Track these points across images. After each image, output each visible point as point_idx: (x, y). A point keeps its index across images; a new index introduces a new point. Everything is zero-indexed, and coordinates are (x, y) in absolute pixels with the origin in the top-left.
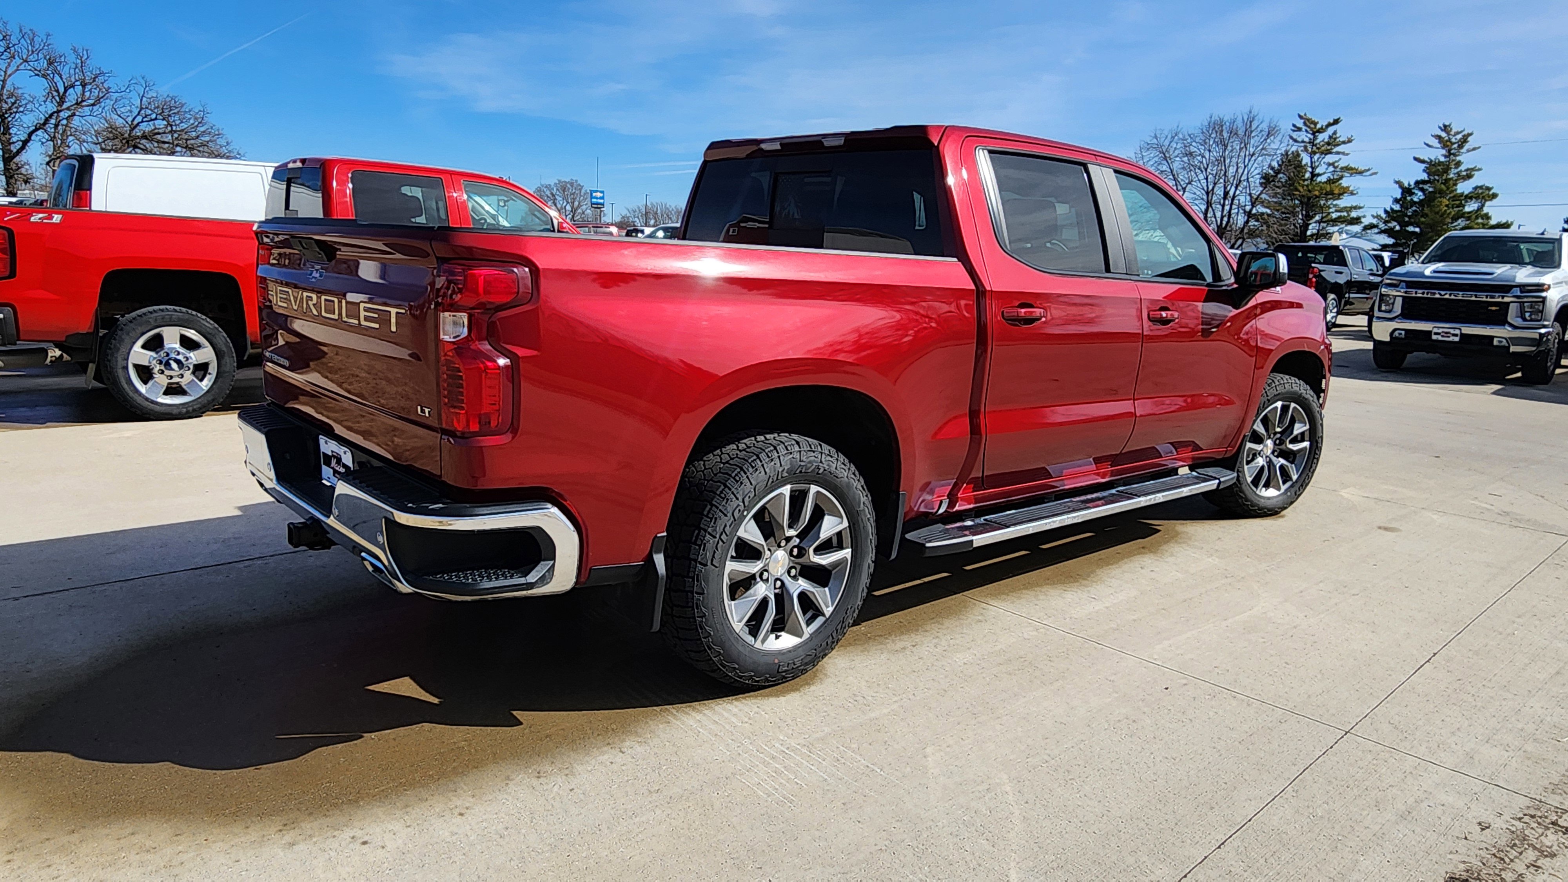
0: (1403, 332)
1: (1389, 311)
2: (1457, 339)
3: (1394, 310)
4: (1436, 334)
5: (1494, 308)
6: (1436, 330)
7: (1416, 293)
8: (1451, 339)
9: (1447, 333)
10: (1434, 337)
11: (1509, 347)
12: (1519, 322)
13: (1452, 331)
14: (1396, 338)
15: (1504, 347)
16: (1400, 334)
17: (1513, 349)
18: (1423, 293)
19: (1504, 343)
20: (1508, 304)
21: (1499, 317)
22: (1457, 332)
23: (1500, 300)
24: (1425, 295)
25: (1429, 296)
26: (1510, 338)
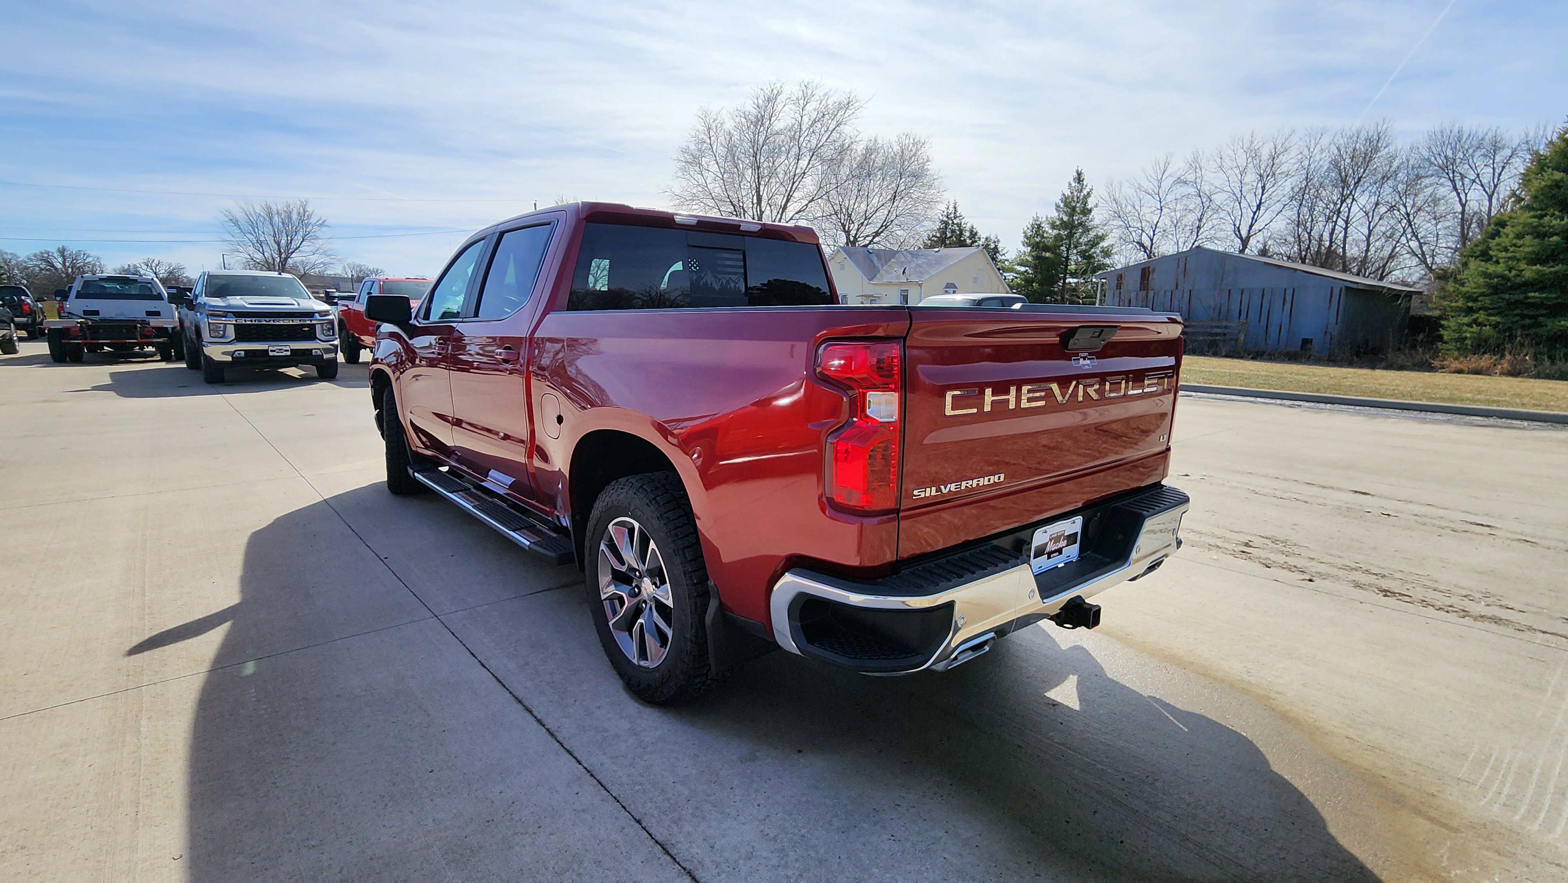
0: (243, 352)
1: (223, 337)
2: (289, 353)
3: (226, 335)
4: (272, 351)
5: (306, 329)
6: (271, 348)
7: (245, 321)
8: (284, 354)
9: (280, 350)
10: (271, 354)
11: (323, 355)
12: (323, 338)
13: (284, 348)
14: (236, 357)
15: (319, 355)
16: (239, 354)
17: (325, 356)
18: (251, 321)
19: (319, 353)
20: (315, 325)
21: (311, 335)
22: (288, 348)
23: (309, 322)
24: (254, 322)
25: (257, 323)
26: (323, 349)
